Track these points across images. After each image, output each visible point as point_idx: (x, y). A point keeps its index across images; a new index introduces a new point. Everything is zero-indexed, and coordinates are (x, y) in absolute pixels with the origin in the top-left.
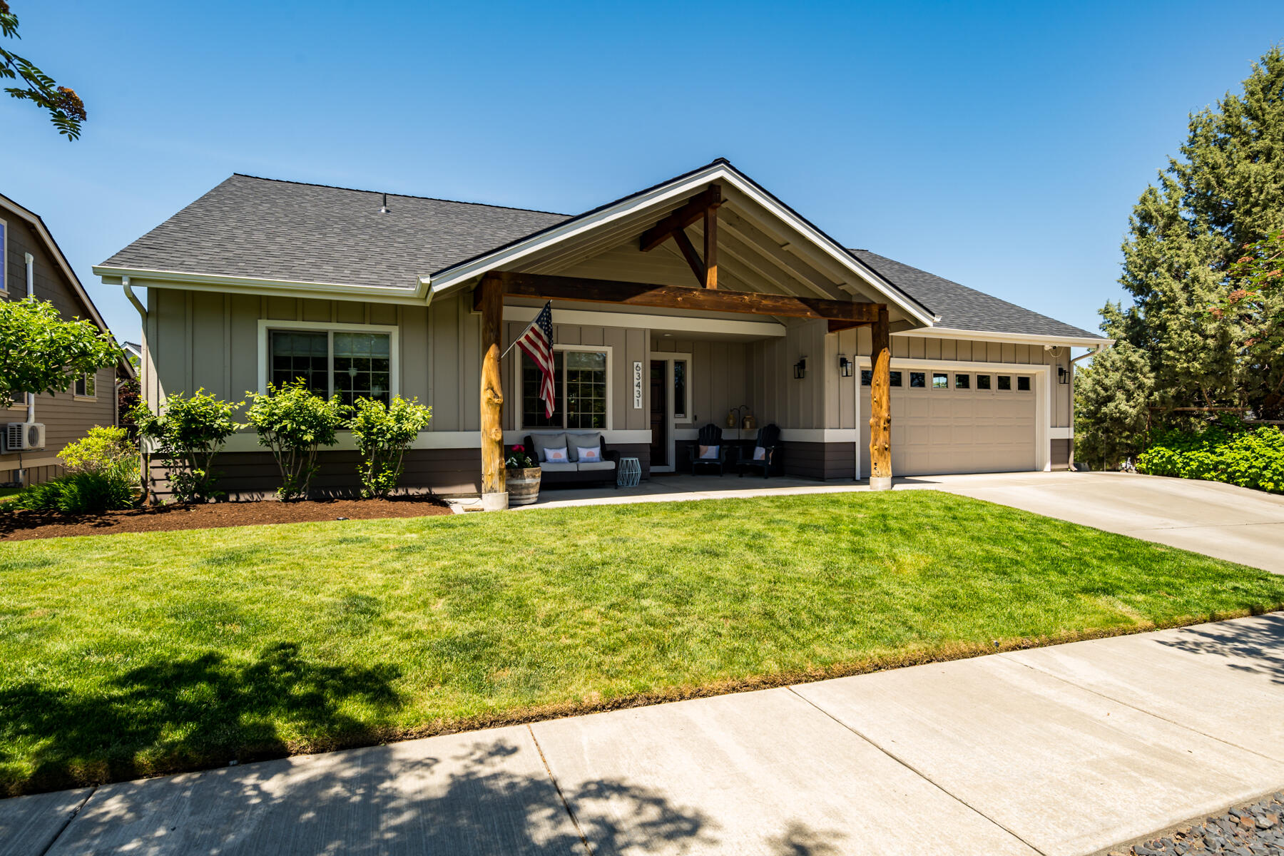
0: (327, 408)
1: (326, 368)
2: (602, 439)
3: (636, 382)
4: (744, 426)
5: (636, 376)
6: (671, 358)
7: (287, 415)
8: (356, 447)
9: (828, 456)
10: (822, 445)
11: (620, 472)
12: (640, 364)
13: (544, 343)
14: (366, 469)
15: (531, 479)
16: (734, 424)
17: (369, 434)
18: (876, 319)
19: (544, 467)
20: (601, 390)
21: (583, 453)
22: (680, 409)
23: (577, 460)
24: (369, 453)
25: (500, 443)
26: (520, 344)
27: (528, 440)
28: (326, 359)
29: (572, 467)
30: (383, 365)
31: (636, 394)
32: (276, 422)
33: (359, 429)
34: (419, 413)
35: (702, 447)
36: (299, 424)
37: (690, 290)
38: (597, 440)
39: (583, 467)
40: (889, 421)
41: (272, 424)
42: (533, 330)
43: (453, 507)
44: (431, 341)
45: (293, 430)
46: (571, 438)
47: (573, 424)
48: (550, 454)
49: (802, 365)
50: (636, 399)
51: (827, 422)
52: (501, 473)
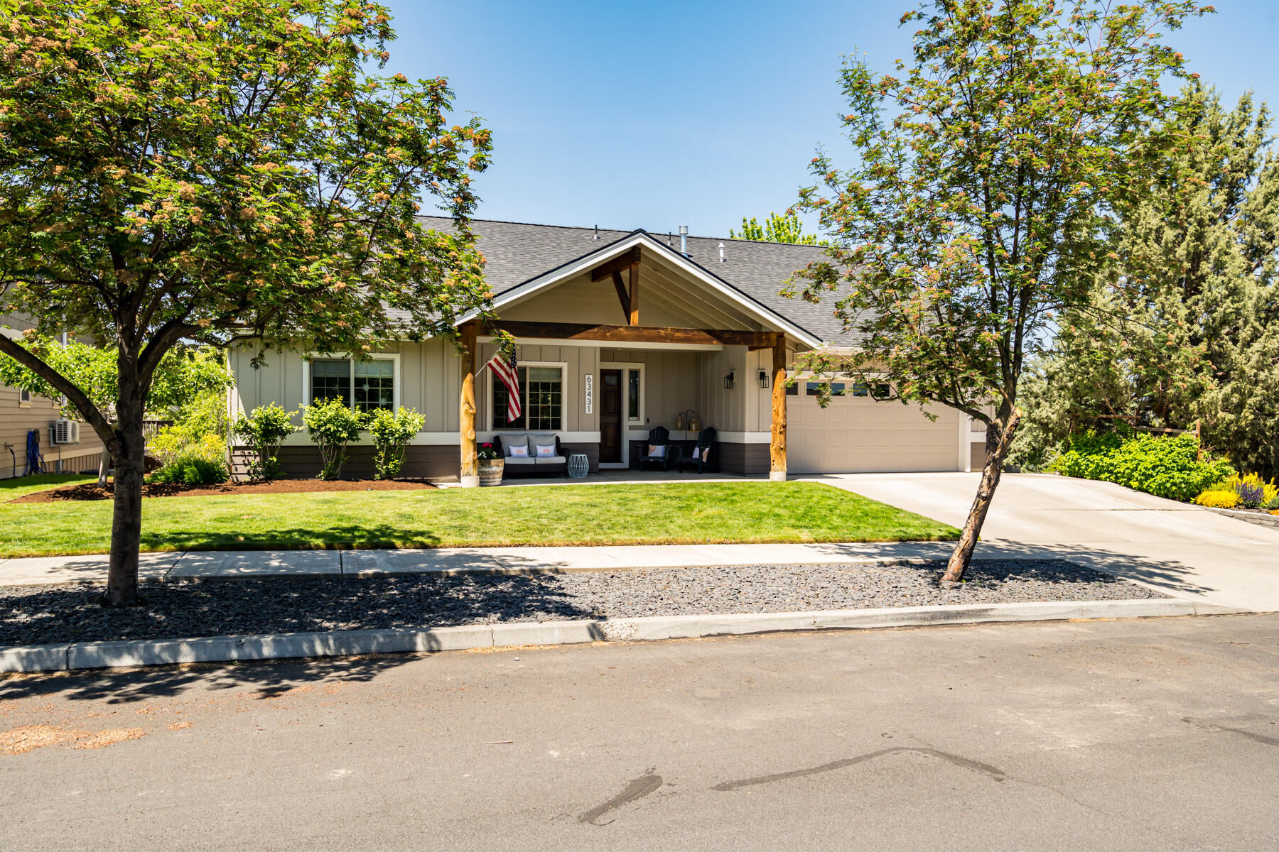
0: (353, 415)
1: (349, 385)
2: (558, 439)
3: (587, 392)
4: (690, 428)
5: (587, 386)
6: (626, 367)
7: (329, 421)
8: (372, 443)
9: (748, 455)
10: (742, 446)
11: (570, 466)
12: (591, 377)
13: (508, 364)
14: (380, 458)
15: (497, 467)
16: (682, 426)
17: (383, 434)
18: (775, 344)
19: (509, 460)
20: (557, 399)
21: (541, 450)
22: (634, 412)
23: (536, 456)
24: (382, 448)
25: (474, 441)
26: (490, 365)
27: (497, 439)
28: (348, 379)
29: (531, 461)
30: (389, 382)
31: (587, 401)
32: (322, 426)
33: (375, 430)
34: (417, 420)
35: (651, 447)
36: (338, 427)
37: (616, 328)
38: (553, 440)
39: (540, 461)
40: (784, 427)
41: (319, 426)
43: (441, 487)
44: (423, 364)
45: (334, 431)
46: (531, 437)
47: (534, 426)
48: (514, 450)
49: (731, 377)
50: (587, 405)
51: (747, 427)
52: (474, 462)
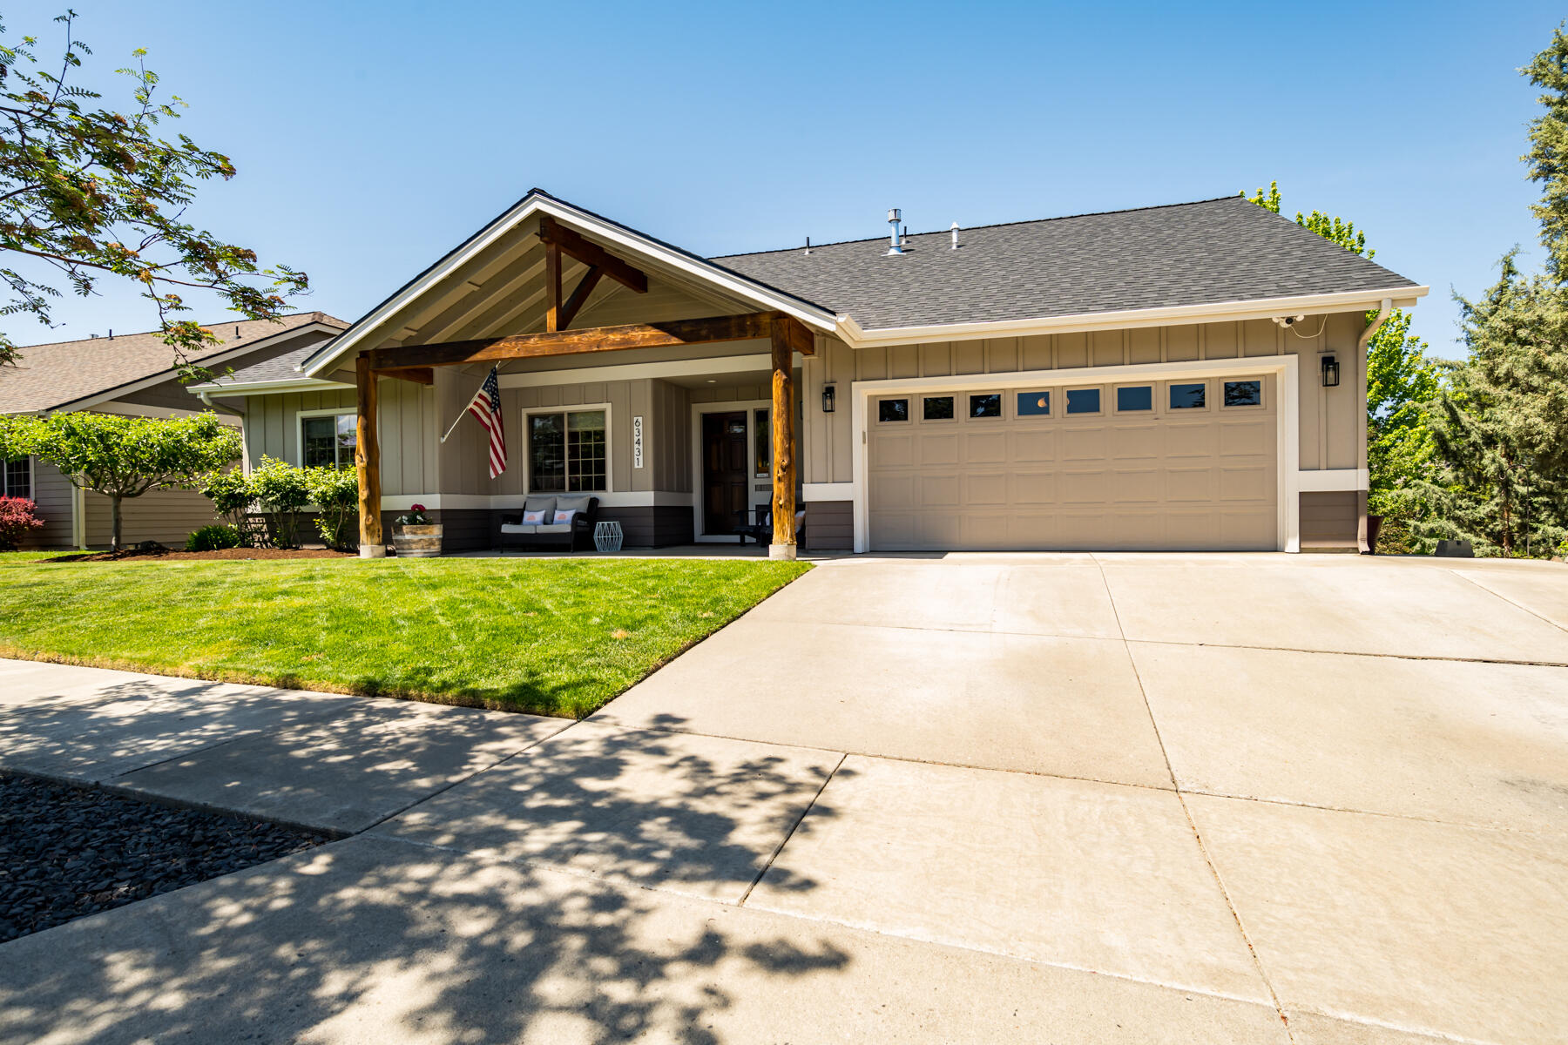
3: (636, 439)
5: (636, 432)
6: (751, 407)
9: (810, 519)
11: (596, 535)
12: (640, 419)
20: (601, 450)
23: (553, 523)
31: (636, 452)
37: (528, 338)
42: (481, 396)
46: (558, 500)
47: (574, 486)
50: (636, 457)
